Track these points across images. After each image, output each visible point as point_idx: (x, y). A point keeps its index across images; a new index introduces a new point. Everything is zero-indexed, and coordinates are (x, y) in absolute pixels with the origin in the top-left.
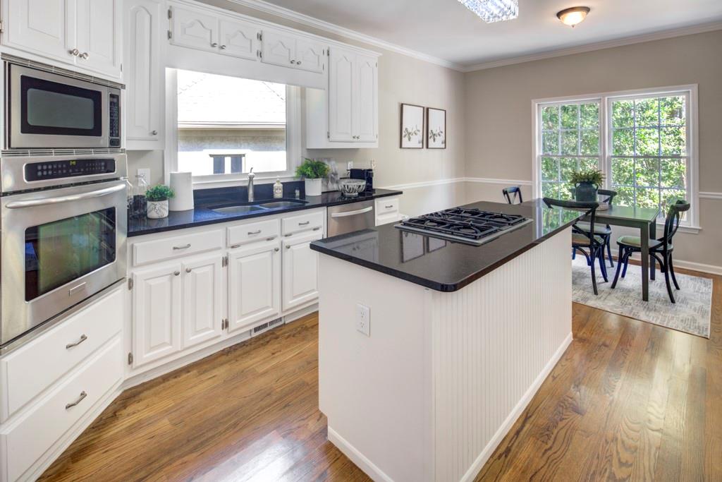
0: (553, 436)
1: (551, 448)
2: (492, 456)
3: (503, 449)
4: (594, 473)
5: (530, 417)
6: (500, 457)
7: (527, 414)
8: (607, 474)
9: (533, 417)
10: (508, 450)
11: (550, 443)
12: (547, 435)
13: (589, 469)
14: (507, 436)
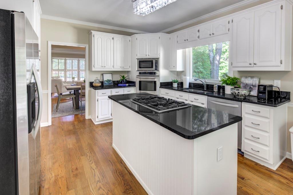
0: (120, 176)
1: (116, 172)
2: (122, 159)
3: (123, 162)
4: (104, 178)
5: (130, 175)
6: (121, 161)
7: (132, 175)
8: (101, 180)
9: (129, 176)
10: (122, 163)
11: (118, 174)
12: (121, 175)
13: (105, 177)
14: (126, 165)
